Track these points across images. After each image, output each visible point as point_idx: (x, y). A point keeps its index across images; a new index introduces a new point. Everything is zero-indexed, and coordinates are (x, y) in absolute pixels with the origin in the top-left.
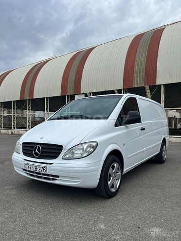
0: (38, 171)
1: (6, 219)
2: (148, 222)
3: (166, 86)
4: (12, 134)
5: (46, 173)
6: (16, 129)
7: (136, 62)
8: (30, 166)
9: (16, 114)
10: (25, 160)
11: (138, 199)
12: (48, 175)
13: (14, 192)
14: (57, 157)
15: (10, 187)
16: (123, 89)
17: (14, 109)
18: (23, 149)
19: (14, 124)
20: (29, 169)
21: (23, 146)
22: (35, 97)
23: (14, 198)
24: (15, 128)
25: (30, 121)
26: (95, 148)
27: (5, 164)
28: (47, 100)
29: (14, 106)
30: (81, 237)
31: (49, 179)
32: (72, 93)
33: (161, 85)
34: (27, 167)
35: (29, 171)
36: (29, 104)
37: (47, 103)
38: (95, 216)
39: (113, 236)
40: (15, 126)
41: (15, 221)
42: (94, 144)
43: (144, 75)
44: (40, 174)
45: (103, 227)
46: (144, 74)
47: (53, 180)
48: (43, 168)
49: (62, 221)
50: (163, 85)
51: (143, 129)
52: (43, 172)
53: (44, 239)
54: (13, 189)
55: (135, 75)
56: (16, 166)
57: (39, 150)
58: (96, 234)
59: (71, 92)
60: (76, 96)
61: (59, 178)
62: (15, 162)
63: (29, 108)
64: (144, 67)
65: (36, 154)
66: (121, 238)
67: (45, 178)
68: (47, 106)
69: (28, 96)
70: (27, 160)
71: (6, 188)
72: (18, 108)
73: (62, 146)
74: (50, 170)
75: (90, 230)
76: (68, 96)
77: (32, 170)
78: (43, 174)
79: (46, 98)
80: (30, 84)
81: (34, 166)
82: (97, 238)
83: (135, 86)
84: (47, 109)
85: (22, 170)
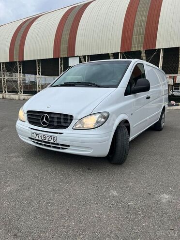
0: (47, 140)
1: (20, 186)
2: (157, 189)
3: (165, 50)
4: (3, 98)
5: (56, 142)
6: (7, 93)
7: (136, 22)
8: (37, 136)
9: (6, 77)
10: (32, 129)
11: (143, 166)
12: (58, 144)
13: (21, 159)
14: (67, 127)
15: (16, 154)
16: (121, 53)
17: (4, 71)
18: (28, 118)
19: (5, 87)
20: (37, 138)
21: (28, 115)
22: (26, 59)
23: (23, 166)
24: (5, 92)
25: (22, 85)
26: (106, 118)
27: (4, 130)
28: (39, 63)
29: (3, 68)
30: (97, 204)
31: (59, 148)
32: (66, 56)
33: (160, 49)
34: (34, 136)
35: (36, 140)
36: (19, 67)
37: (38, 66)
38: (106, 183)
39: (127, 202)
40: (6, 90)
41: (29, 188)
42: (106, 115)
43: (143, 38)
44: (49, 143)
45: (115, 193)
46: (143, 36)
47: (63, 149)
48: (53, 138)
49: (75, 188)
50: (163, 49)
51: (148, 98)
52: (52, 141)
53: (61, 206)
54: (19, 157)
55: (134, 37)
56: (21, 135)
57: (47, 119)
58: (111, 201)
59: (64, 54)
60: (69, 58)
61: (70, 148)
62: (20, 130)
63: (20, 70)
64: (143, 28)
65: (44, 123)
66: (135, 204)
67: (54, 147)
68: (39, 70)
69: (17, 57)
70: (34, 129)
71: (11, 155)
72: (8, 70)
73: (72, 116)
74: (60, 139)
75: (104, 197)
76: (61, 58)
77: (40, 139)
78: (52, 143)
79: (38, 60)
80: (19, 44)
81: (42, 135)
82: (112, 204)
83: (133, 49)
84: (39, 72)
85: (28, 139)
